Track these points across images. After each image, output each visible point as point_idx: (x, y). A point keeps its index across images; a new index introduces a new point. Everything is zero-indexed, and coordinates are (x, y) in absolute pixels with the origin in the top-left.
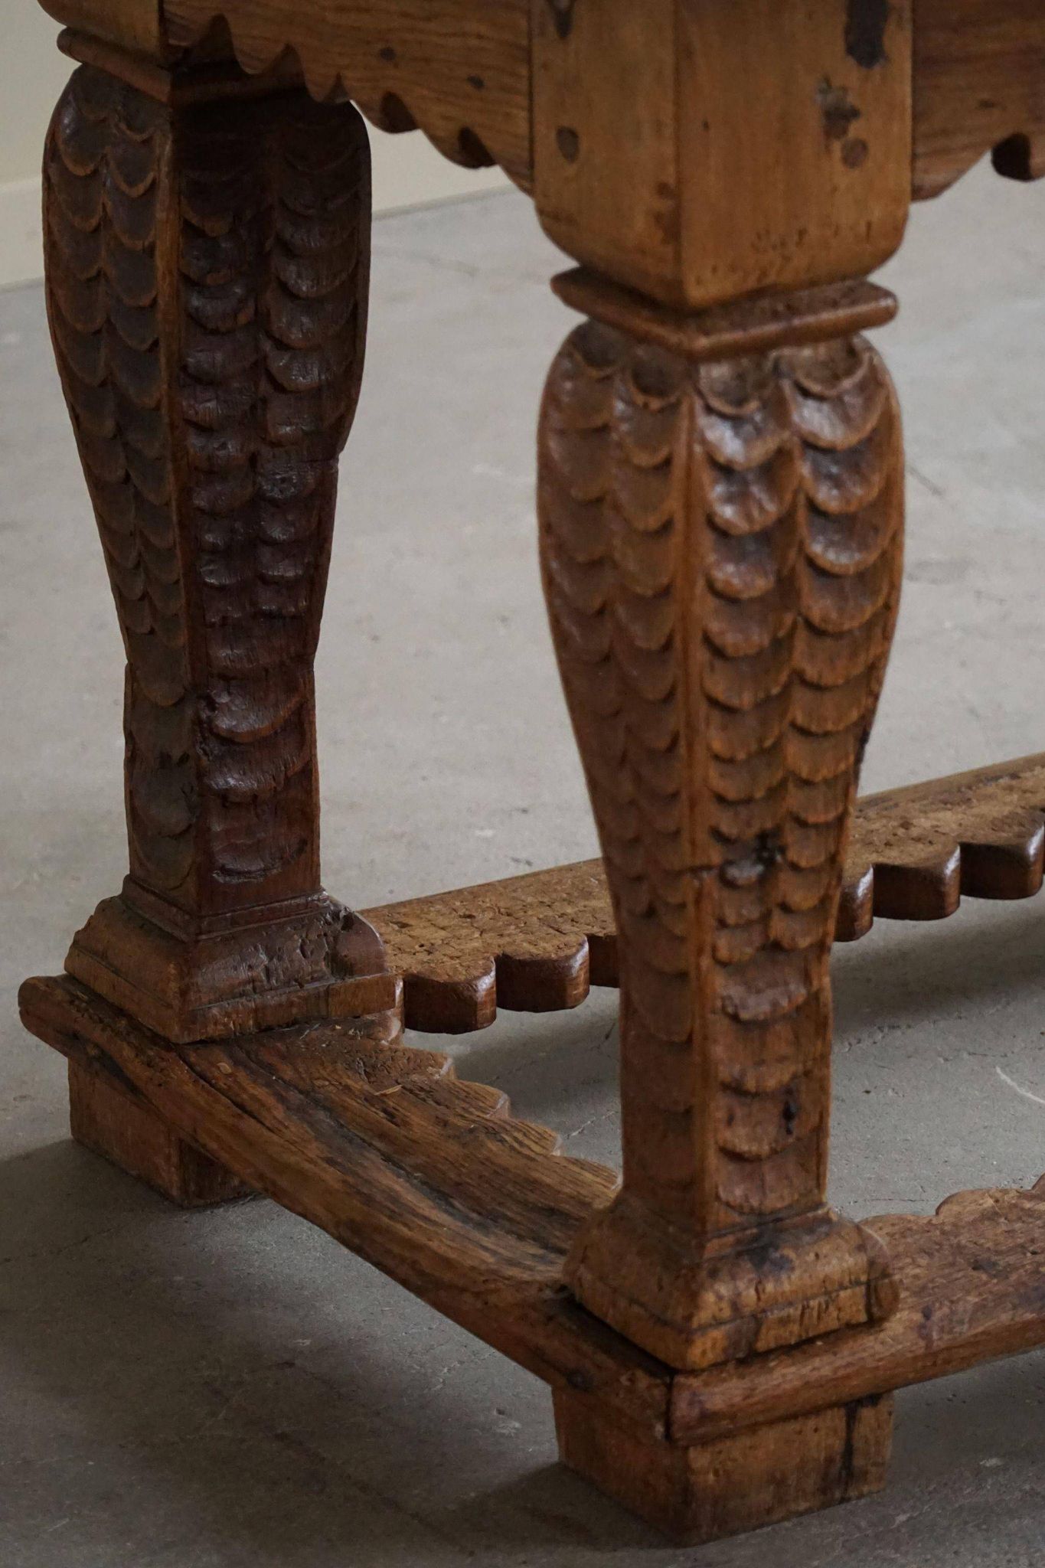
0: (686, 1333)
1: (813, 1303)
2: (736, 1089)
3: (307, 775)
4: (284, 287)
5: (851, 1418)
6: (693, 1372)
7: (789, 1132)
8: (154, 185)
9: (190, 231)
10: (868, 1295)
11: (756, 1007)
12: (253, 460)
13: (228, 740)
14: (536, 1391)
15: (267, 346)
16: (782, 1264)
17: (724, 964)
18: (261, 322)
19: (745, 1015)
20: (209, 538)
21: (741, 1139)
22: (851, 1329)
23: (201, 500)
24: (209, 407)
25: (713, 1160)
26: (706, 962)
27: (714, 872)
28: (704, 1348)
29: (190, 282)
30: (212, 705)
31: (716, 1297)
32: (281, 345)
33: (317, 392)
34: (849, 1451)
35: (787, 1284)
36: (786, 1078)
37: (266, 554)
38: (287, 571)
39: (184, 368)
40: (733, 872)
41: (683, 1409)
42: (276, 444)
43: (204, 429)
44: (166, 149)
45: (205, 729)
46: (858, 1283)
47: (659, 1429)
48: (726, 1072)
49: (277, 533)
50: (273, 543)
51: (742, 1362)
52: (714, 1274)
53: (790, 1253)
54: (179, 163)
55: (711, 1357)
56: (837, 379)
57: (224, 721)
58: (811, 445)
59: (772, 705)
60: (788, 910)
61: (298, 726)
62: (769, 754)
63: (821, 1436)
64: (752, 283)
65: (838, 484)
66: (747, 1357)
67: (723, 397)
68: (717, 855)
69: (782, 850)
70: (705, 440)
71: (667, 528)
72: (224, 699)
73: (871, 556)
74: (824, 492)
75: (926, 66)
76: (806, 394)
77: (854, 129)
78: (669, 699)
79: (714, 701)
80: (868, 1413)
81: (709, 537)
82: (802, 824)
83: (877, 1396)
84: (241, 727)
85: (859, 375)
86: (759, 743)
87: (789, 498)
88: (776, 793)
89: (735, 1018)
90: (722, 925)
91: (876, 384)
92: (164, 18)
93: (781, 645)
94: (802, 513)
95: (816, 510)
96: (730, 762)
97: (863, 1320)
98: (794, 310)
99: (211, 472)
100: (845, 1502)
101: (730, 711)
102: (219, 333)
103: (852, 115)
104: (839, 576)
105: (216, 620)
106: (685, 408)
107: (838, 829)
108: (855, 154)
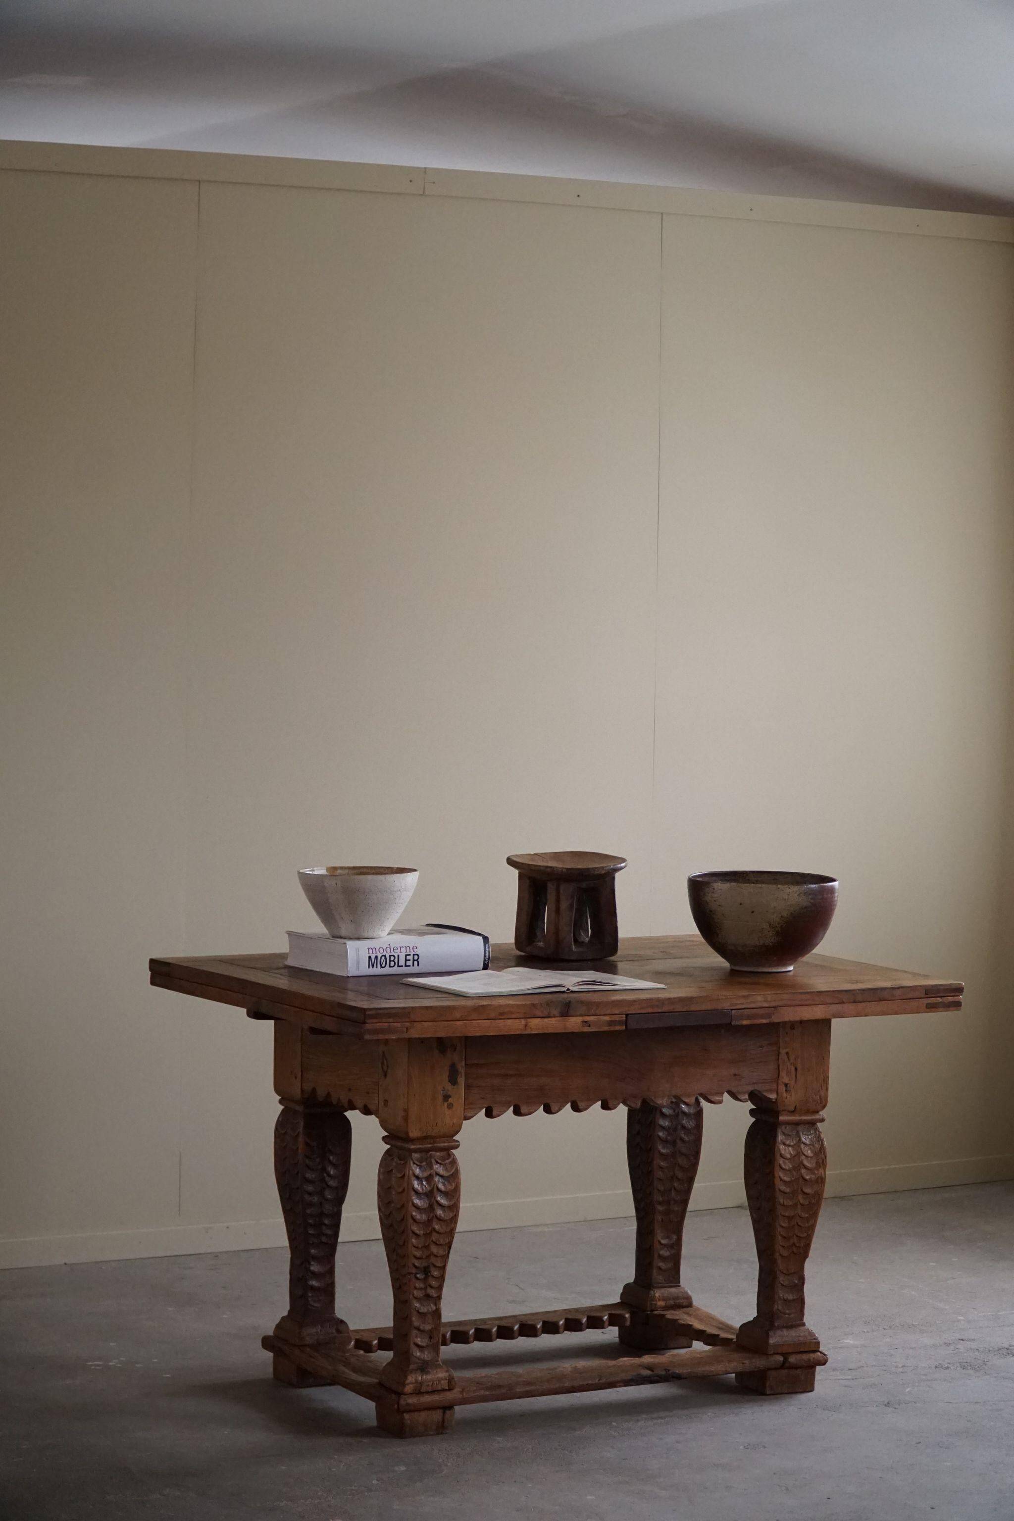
0: (404, 1385)
1: (435, 1382)
2: (418, 1329)
3: (332, 1285)
4: (330, 1161)
5: (444, 1413)
6: (406, 1394)
7: (431, 1341)
8: (299, 1133)
9: (307, 1144)
10: (448, 1383)
11: (424, 1310)
12: (321, 1203)
13: (313, 1273)
14: (372, 1405)
15: (325, 1175)
16: (428, 1373)
17: (416, 1298)
18: (324, 1169)
19: (421, 1311)
20: (310, 1221)
21: (419, 1341)
22: (444, 1390)
23: (308, 1211)
24: (310, 1188)
25: (412, 1346)
26: (411, 1296)
27: (414, 1275)
28: (409, 1389)
29: (307, 1157)
30: (310, 1264)
31: (411, 1379)
32: (329, 1175)
33: (336, 1188)
34: (443, 1421)
35: (429, 1377)
36: (430, 1328)
37: (324, 1228)
38: (329, 1232)
39: (305, 1178)
40: (418, 1276)
41: (402, 1402)
42: (327, 1200)
43: (310, 1194)
44: (302, 1124)
45: (308, 1270)
46: (446, 1379)
47: (396, 1406)
48: (416, 1324)
49: (326, 1222)
50: (325, 1225)
51: (417, 1394)
52: (411, 1372)
53: (430, 1370)
54: (305, 1127)
55: (410, 1391)
56: (444, 1160)
57: (312, 1268)
58: (437, 1174)
59: (427, 1235)
60: (431, 1287)
61: (331, 1272)
62: (427, 1247)
63: (437, 1416)
64: (425, 1134)
65: (444, 1185)
66: (418, 1392)
67: (417, 1160)
68: (414, 1271)
69: (430, 1272)
70: (412, 1170)
71: (404, 1190)
72: (312, 1263)
73: (452, 1203)
74: (441, 1186)
75: (468, 1087)
76: (437, 1162)
77: (450, 1100)
78: (403, 1232)
79: (413, 1232)
80: (448, 1412)
81: (413, 1193)
82: (435, 1266)
83: (450, 1407)
84: (316, 1270)
85: (450, 1160)
86: (425, 1244)
87: (432, 1186)
88: (428, 1257)
89: (418, 1312)
90: (415, 1288)
91: (454, 1162)
92: (302, 1091)
93: (430, 1221)
94: (435, 1190)
95: (439, 1190)
96: (417, 1248)
97: (447, 1388)
98: (434, 1142)
99: (311, 1205)
100: (442, 1433)
101: (417, 1235)
102: (313, 1170)
103: (450, 1096)
104: (444, 1207)
105: (311, 1242)
106: (408, 1163)
107: (443, 1268)
108: (450, 1106)
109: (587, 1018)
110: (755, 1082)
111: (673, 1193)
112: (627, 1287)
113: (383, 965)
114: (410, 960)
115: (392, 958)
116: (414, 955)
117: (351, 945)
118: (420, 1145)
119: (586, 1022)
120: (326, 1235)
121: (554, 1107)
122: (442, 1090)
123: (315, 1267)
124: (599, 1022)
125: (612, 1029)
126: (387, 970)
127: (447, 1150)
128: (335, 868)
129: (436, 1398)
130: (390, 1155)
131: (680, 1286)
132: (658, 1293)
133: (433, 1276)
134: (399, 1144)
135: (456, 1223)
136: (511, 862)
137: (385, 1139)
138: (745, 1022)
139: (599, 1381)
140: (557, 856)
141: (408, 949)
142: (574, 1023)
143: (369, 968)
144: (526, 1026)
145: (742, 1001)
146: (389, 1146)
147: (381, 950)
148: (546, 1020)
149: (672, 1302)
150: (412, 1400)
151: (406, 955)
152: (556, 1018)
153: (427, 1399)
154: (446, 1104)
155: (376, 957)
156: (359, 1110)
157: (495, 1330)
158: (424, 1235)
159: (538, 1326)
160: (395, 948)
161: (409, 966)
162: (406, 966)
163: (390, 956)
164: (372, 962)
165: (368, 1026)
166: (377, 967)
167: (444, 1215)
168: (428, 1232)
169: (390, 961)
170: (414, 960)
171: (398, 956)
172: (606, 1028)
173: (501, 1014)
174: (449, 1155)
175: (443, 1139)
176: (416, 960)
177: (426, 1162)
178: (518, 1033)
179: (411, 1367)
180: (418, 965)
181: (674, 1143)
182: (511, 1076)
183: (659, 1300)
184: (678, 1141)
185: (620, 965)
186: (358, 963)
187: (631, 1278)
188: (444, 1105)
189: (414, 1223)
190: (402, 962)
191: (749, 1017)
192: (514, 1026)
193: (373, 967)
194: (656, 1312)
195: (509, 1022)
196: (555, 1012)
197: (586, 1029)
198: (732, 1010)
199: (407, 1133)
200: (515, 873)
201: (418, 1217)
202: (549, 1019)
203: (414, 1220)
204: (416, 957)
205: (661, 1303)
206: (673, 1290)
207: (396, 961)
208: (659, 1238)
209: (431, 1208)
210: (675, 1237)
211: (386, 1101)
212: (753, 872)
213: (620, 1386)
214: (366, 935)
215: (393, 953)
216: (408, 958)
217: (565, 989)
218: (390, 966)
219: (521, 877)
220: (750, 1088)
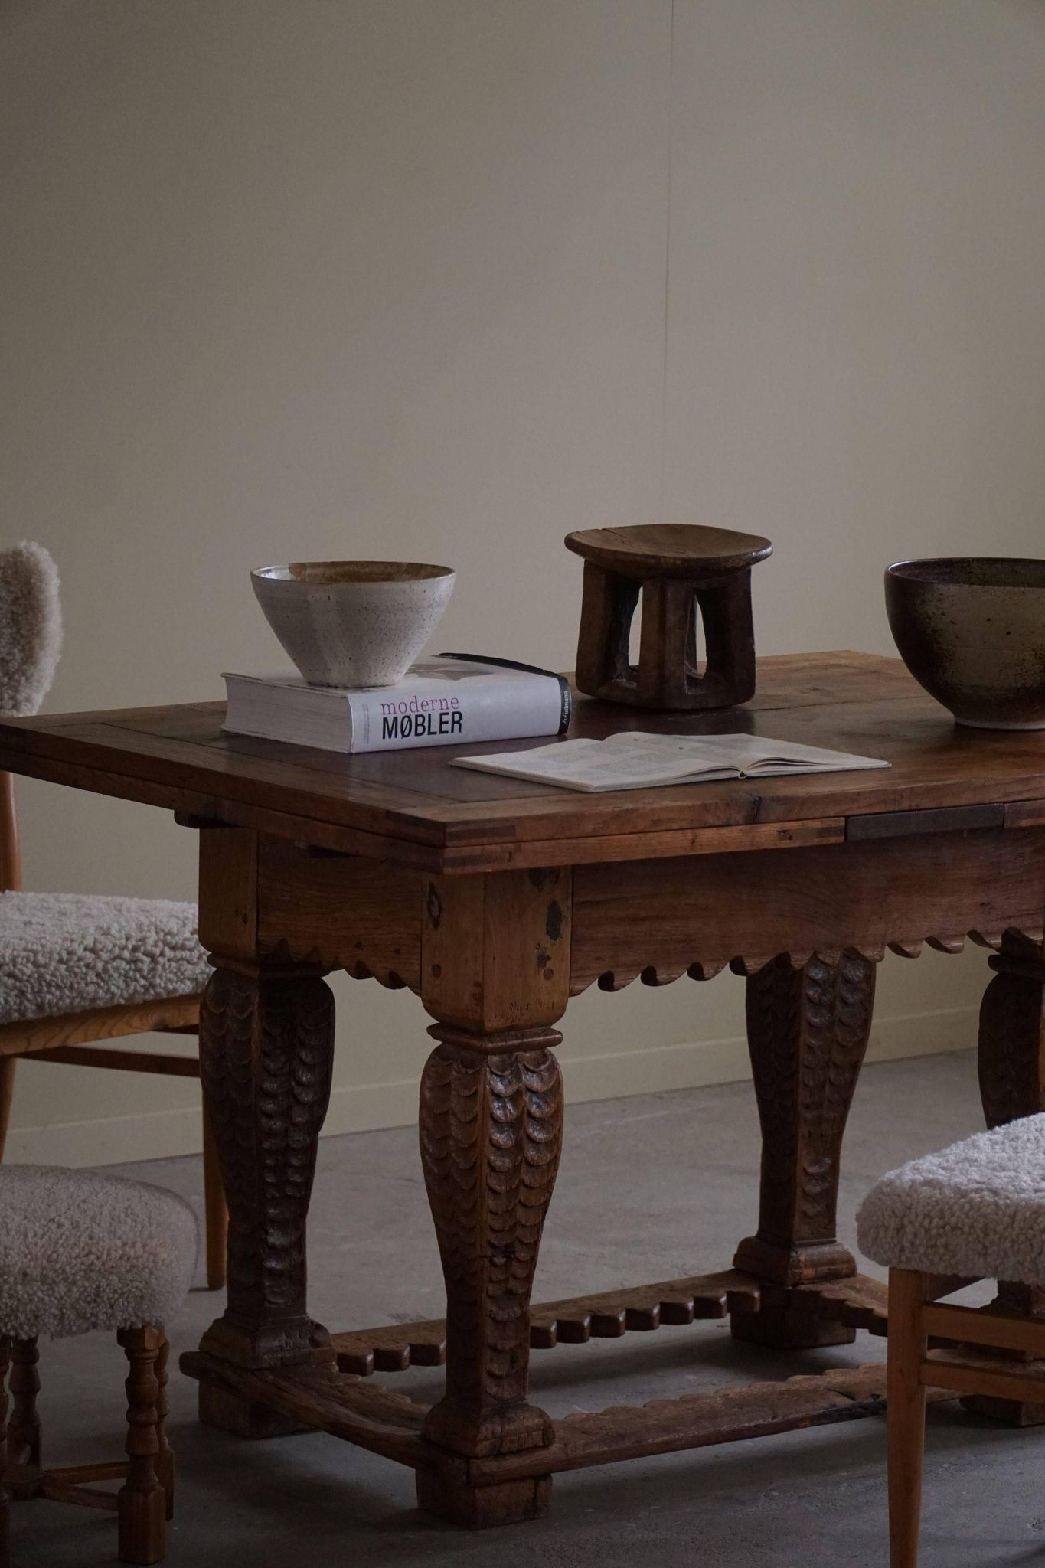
0: (474, 1443)
1: (523, 1436)
2: (494, 1348)
3: (302, 1265)
4: (300, 1059)
5: (536, 1486)
6: (477, 1458)
7: (513, 1368)
8: (251, 1013)
9: (265, 1033)
10: (543, 1435)
11: (502, 1316)
12: (286, 1130)
13: (272, 1247)
15: (294, 1083)
16: (510, 1420)
17: (491, 1297)
18: (292, 1073)
19: (498, 1319)
20: (268, 1162)
21: (495, 1368)
22: (536, 1447)
23: (266, 1145)
24: (270, 1106)
25: (485, 1376)
26: (484, 1295)
27: (488, 1259)
28: (482, 1448)
29: (265, 1054)
30: (267, 1233)
31: (485, 1430)
32: (300, 1084)
33: (312, 1104)
34: (535, 1498)
35: (512, 1427)
36: (513, 1345)
37: (290, 1171)
38: (297, 1178)
39: (262, 1089)
40: (495, 1260)
41: (474, 1472)
42: (295, 1125)
43: (269, 1116)
44: (256, 998)
45: (262, 1243)
46: (539, 1429)
47: (465, 1478)
48: (491, 1341)
49: (295, 1162)
50: (293, 1167)
51: (496, 1456)
52: (485, 1420)
53: (514, 1416)
54: (262, 1004)
55: (484, 1452)
56: (539, 1065)
57: (271, 1240)
58: (529, 1089)
59: (512, 1192)
60: (515, 1277)
61: (300, 1244)
62: (511, 1212)
63: (526, 1489)
64: (509, 1023)
65: (539, 1106)
66: (498, 1454)
67: (497, 1067)
68: (489, 1252)
69: (514, 1252)
70: (490, 1085)
71: (475, 1118)
72: (271, 1231)
73: (551, 1137)
74: (534, 1109)
75: (576, 941)
76: (527, 1069)
77: (549, 965)
78: (474, 1187)
79: (491, 1189)
80: (542, 1483)
81: (490, 1123)
82: (521, 1243)
83: (546, 1476)
84: (277, 1243)
85: (547, 1064)
86: (507, 1207)
87: (520, 1110)
88: (513, 1228)
89: (494, 1319)
90: (491, 1281)
91: (553, 1068)
92: (258, 943)
93: (516, 1168)
94: (525, 1116)
95: (530, 1115)
96: (496, 1214)
97: (541, 1444)
98: (523, 1036)
99: (270, 1134)
100: (534, 1519)
101: (495, 1192)
102: (275, 1076)
103: (549, 958)
104: (538, 1143)
105: (269, 1197)
106: (482, 1072)
107: (534, 1246)
108: (549, 975)
109: (788, 825)
110: (1011, 914)
111: (827, 1087)
112: (745, 1244)
113: (406, 733)
114: (447, 723)
115: (420, 720)
116: (453, 713)
117: (356, 701)
118: (502, 1041)
119: (785, 832)
120: (292, 1183)
121: (707, 970)
122: (537, 948)
123: (276, 1238)
124: (805, 831)
125: (825, 841)
126: (413, 741)
127: (542, 1047)
128: (303, 566)
129: (526, 1460)
130: (444, 1059)
131: (835, 1242)
132: (804, 1255)
133: (518, 1260)
134: (464, 1039)
135: (556, 1170)
136: (571, 543)
137: (431, 1030)
138: (1025, 823)
139: (773, 1418)
140: (642, 532)
141: (444, 703)
142: (766, 835)
143: (384, 737)
144: (693, 842)
145: (1019, 788)
146: (439, 1043)
147: (403, 708)
148: (725, 831)
149: (825, 1269)
150: (490, 1466)
151: (442, 715)
152: (741, 827)
153: (512, 1463)
154: (542, 971)
155: (395, 719)
156: (378, 979)
157: (553, 1328)
158: (507, 1192)
159: (621, 1319)
160: (425, 703)
161: (447, 732)
162: (441, 732)
163: (417, 717)
164: (389, 728)
165: (450, 853)
166: (396, 736)
167: (539, 1157)
168: (513, 1187)
169: (417, 725)
170: (454, 722)
171: (430, 715)
172: (816, 841)
173: (655, 822)
174: (545, 1057)
175: (536, 1030)
176: (457, 719)
177: (511, 1068)
178: (681, 853)
179: (485, 1411)
180: (460, 731)
181: (831, 1008)
182: (643, 919)
183: (806, 1266)
184: (838, 1004)
185: (759, 719)
186: (367, 730)
187: (751, 1227)
188: (539, 973)
189: (493, 1174)
190: (435, 727)
191: (1031, 814)
192: (674, 843)
193: (390, 737)
194: (802, 1288)
195: (668, 836)
196: (739, 817)
197: (786, 844)
198: (1005, 803)
199: (481, 1023)
200: (578, 563)
201: (498, 1163)
202: (729, 829)
203: (493, 1169)
204: (457, 717)
205: (809, 1272)
206: (826, 1249)
207: (426, 724)
208: (806, 1165)
209: (518, 1147)
210: (828, 1161)
211: (437, 970)
212: (979, 560)
213: (805, 1427)
214: (372, 681)
215: (421, 712)
216: (445, 718)
217: (737, 774)
218: (416, 734)
219: (588, 569)
220: (1004, 926)
